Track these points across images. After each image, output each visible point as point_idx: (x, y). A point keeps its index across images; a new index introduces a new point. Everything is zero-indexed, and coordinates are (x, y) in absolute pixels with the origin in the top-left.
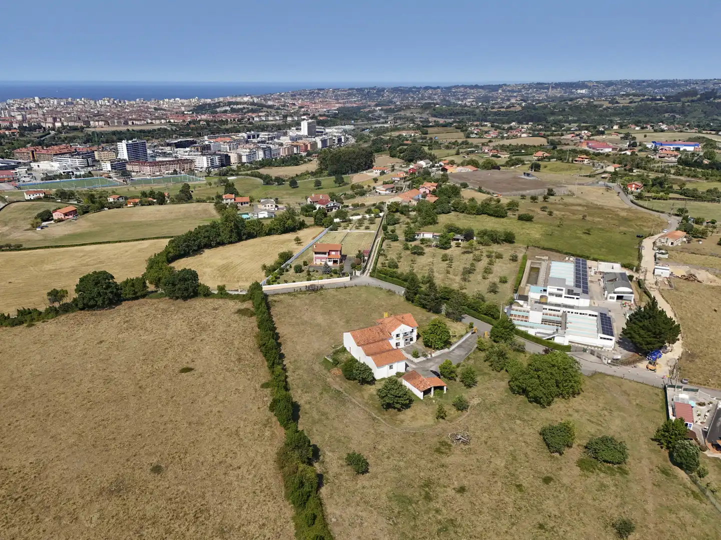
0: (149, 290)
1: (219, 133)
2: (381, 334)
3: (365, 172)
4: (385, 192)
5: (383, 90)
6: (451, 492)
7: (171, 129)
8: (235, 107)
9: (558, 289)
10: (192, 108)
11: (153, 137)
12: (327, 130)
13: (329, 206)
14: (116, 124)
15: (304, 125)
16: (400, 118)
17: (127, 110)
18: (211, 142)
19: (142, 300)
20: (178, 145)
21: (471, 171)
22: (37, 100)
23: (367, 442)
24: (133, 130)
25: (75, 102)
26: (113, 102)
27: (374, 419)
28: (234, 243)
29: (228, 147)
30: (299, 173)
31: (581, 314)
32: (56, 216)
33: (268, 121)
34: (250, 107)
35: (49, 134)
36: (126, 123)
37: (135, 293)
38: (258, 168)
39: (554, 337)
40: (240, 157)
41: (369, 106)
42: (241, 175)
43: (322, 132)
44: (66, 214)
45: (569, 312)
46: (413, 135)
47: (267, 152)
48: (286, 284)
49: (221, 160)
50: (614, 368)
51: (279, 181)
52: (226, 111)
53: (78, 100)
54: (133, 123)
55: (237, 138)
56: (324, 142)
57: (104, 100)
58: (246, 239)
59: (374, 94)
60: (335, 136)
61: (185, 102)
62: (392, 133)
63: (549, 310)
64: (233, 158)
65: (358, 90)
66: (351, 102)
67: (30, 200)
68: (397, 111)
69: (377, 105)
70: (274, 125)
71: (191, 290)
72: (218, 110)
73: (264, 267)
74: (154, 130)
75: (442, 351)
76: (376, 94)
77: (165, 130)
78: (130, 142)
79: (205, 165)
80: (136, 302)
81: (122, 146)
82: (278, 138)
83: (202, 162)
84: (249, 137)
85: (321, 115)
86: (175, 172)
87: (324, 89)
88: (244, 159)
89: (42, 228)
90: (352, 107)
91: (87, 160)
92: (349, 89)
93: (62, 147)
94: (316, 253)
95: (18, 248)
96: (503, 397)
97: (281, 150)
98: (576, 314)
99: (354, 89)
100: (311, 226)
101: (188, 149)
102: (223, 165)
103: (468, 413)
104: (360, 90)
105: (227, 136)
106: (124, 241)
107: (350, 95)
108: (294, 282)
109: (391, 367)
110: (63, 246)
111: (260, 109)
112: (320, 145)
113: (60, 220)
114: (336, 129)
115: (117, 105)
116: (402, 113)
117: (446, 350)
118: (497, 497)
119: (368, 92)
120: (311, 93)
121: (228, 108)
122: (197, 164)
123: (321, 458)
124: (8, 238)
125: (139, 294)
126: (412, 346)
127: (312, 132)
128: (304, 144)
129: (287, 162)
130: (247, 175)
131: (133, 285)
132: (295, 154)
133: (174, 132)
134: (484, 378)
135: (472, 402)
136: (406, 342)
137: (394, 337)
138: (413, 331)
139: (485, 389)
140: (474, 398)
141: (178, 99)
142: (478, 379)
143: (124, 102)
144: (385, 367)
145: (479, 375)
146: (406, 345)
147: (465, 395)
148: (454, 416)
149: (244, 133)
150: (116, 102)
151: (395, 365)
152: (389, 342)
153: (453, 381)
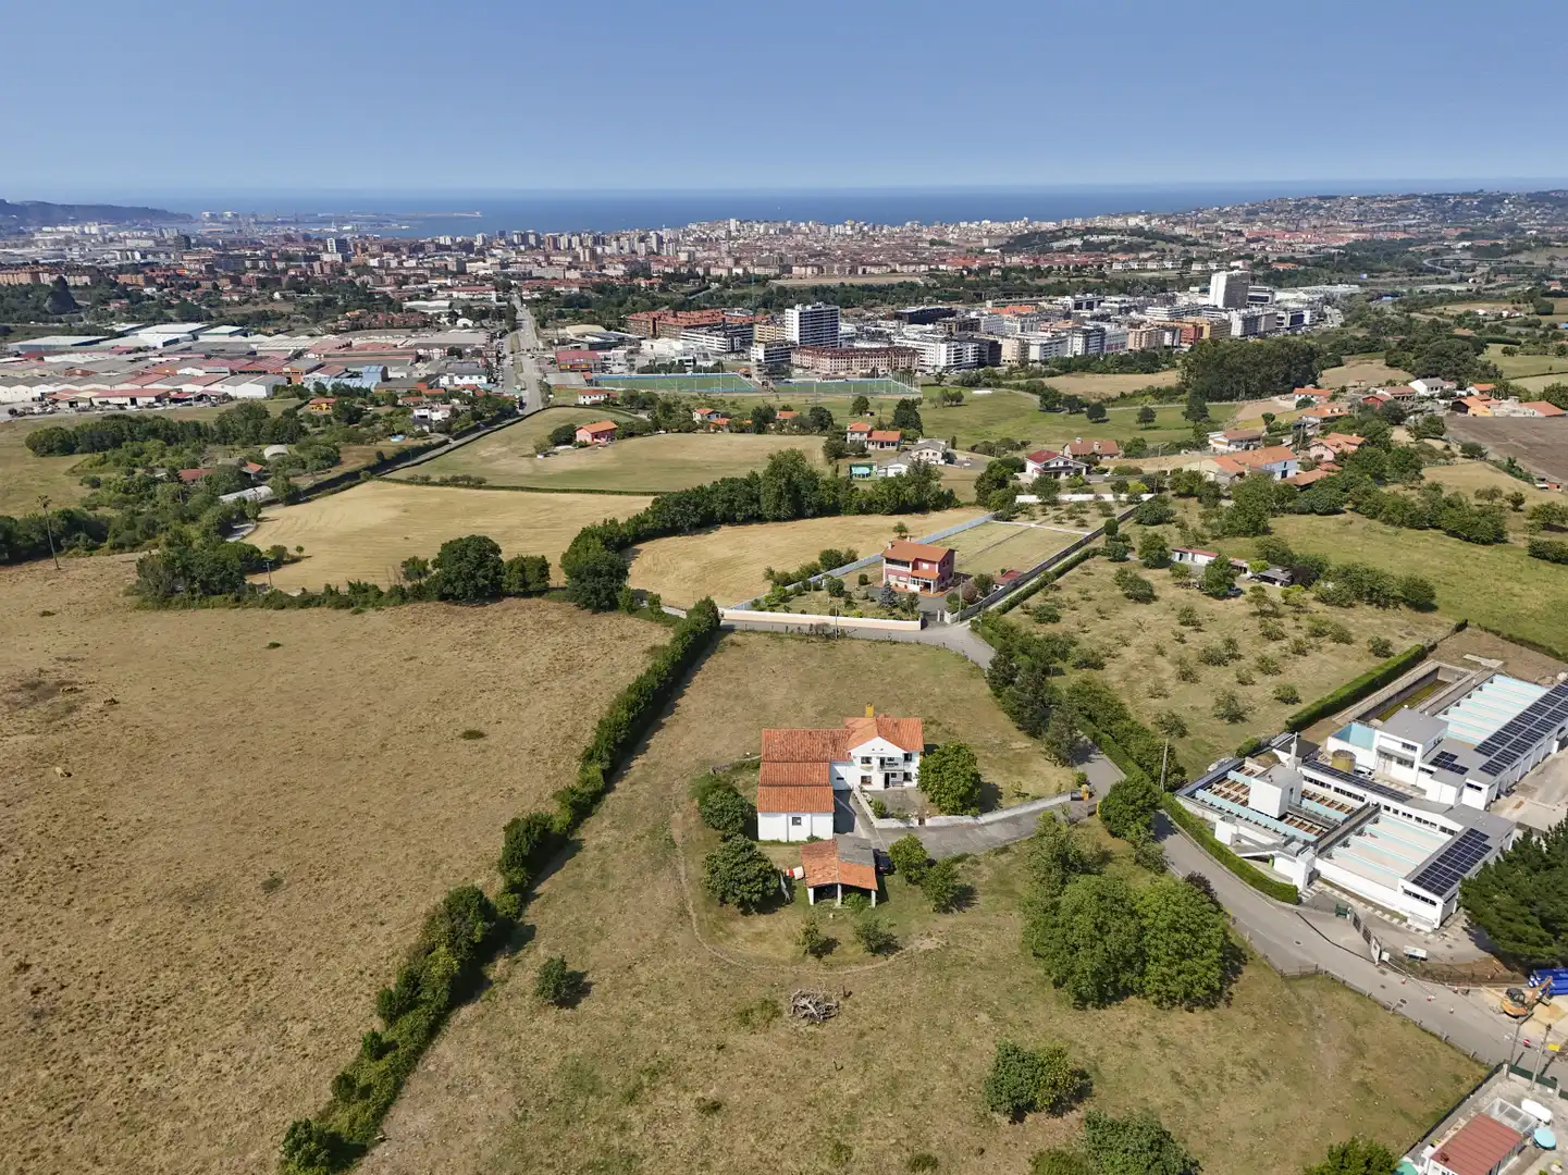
0: (552, 583)
1: (1020, 295)
2: (830, 749)
3: (1276, 398)
4: (1225, 448)
5: (1499, 199)
6: (687, 1102)
7: (926, 285)
8: (1094, 238)
9: (1404, 745)
10: (1004, 242)
11: (884, 300)
12: (1279, 295)
13: (1054, 465)
14: (836, 272)
15: (1219, 283)
16: (1507, 272)
17: (876, 245)
18: (982, 315)
19: (534, 601)
20: (916, 319)
21: (1542, 415)
22: (733, 224)
23: (627, 952)
24: (852, 286)
25: (794, 229)
26: (861, 229)
27: (683, 913)
28: (785, 520)
29: (1019, 326)
30: (1129, 391)
31: (1419, 820)
32: (583, 435)
33: (1144, 270)
34: (1127, 239)
35: (708, 288)
36: (853, 271)
37: (525, 584)
38: (1052, 375)
39: (1273, 857)
40: (1025, 348)
41: (1443, 238)
42: (1006, 386)
43: (1266, 299)
44: (596, 435)
45: (1388, 808)
46: (1505, 314)
47: (1092, 342)
48: (786, 615)
49: (979, 352)
50: (1393, 978)
51: (1074, 404)
52: (1070, 249)
53: (802, 224)
54: (864, 272)
55: (1050, 306)
56: (1250, 323)
57: (845, 225)
58: (814, 516)
59: (1470, 208)
60: (1285, 310)
61: (998, 227)
62: (1449, 307)
63: (1337, 790)
64: (1009, 351)
65: (1426, 198)
66: (1396, 229)
67: (585, 406)
68: (1508, 254)
69: (1463, 237)
70: (1151, 281)
71: (603, 594)
72: (1055, 245)
73: (770, 574)
74: (892, 287)
75: (955, 819)
76: (1477, 208)
77: (913, 286)
78: (809, 308)
79: (943, 363)
80: (524, 602)
81: (793, 316)
82: (1141, 309)
83: (938, 355)
84: (1078, 306)
85: (1281, 260)
86: (874, 373)
87: (1334, 198)
88: (1035, 353)
89: (546, 456)
90: (1392, 241)
91: (732, 341)
92: (1406, 197)
93: (705, 313)
94: (889, 561)
95: (479, 484)
96: (1002, 955)
97: (1132, 336)
98: (1405, 818)
99: (1416, 196)
100: (969, 504)
101: (930, 327)
102: (981, 364)
103: (885, 963)
104: (1435, 200)
105: (1027, 303)
106: (626, 493)
107: (1402, 210)
108: (803, 612)
109: (796, 821)
110: (537, 490)
111: (1148, 245)
112: (1237, 330)
113: (584, 445)
114: (1307, 292)
115: (864, 235)
116: (1523, 258)
117: (967, 819)
118: (771, 1153)
119: (1456, 204)
120: (1297, 207)
121: (1077, 242)
122: (927, 359)
123: (522, 953)
124: (489, 466)
125: (531, 588)
126: (904, 791)
127: (1233, 298)
128: (1195, 325)
129: (1130, 363)
130: (1018, 387)
131: (522, 570)
132: (1166, 347)
133: (928, 289)
134: (998, 901)
135: (917, 942)
136: (891, 779)
137: (858, 762)
138: (907, 758)
139: (975, 925)
140: (929, 935)
141: (988, 222)
142: (981, 900)
143: (882, 229)
144: (784, 816)
145: (994, 892)
146: (891, 788)
147: (915, 925)
148: (848, 958)
149: (1073, 296)
150: (866, 228)
151: (805, 819)
152: (841, 770)
153: (918, 888)
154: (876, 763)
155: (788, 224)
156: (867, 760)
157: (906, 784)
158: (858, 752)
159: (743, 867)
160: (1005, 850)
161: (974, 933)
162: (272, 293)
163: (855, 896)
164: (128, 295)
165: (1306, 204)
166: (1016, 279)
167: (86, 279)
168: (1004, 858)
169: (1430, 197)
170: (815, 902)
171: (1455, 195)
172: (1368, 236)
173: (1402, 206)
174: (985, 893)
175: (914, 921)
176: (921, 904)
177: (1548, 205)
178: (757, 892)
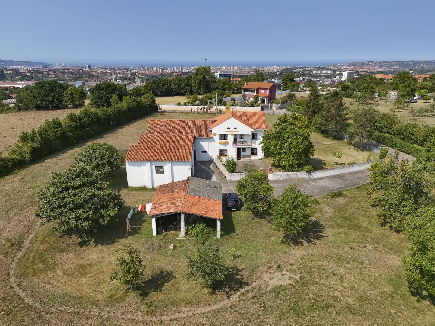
5: (419, 62)
8: (306, 69)
15: (345, 74)
33: (322, 73)
34: (316, 69)
41: (405, 70)
59: (410, 65)
61: (278, 67)
65: (398, 62)
66: (391, 69)
70: (324, 76)
72: (295, 70)
75: (293, 174)
76: (412, 64)
78: (222, 73)
82: (323, 80)
85: (362, 72)
87: (372, 62)
92: (393, 62)
94: (245, 91)
104: (401, 63)
109: (159, 170)
119: (407, 64)
120: (362, 64)
126: (251, 161)
134: (347, 234)
135: (266, 277)
136: (242, 154)
137: (217, 138)
138: (254, 136)
139: (329, 258)
140: (279, 268)
141: (275, 67)
142: (329, 232)
143: (245, 68)
144: (148, 164)
145: (340, 226)
146: (242, 160)
147: (262, 257)
148: (180, 296)
149: (302, 77)
150: (241, 68)
151: (167, 167)
152: (205, 145)
153: (264, 222)
154: (230, 139)
155: (219, 67)
156: (224, 137)
157: (253, 158)
158: (217, 130)
159: (72, 191)
160: (339, 194)
161: (331, 266)
162: (64, 75)
163: (199, 227)
164: (21, 75)
165: (365, 63)
166: (285, 74)
167: (11, 72)
168: (340, 200)
169: (399, 62)
170: (158, 233)
171: (406, 62)
172: (383, 70)
173: (392, 64)
174: (332, 227)
175: (260, 253)
176: (268, 236)
177: (432, 64)
178: (87, 219)
